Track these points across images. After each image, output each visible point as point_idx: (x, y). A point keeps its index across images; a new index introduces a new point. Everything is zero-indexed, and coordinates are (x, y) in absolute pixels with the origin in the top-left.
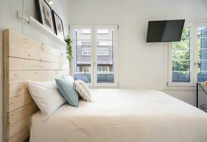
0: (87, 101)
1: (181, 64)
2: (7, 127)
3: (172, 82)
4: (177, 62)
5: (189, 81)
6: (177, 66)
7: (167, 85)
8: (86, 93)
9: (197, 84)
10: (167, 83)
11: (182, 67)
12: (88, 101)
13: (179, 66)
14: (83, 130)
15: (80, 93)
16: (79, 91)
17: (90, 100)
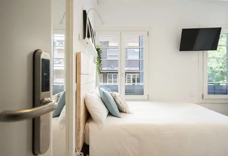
1: (216, 69)
2: (78, 131)
3: (208, 94)
4: (211, 68)
5: (226, 94)
6: (212, 73)
7: (203, 98)
8: (125, 105)
10: (203, 96)
11: (218, 74)
12: (128, 113)
13: (213, 73)
14: (134, 136)
15: (120, 105)
16: (119, 103)
17: (130, 112)
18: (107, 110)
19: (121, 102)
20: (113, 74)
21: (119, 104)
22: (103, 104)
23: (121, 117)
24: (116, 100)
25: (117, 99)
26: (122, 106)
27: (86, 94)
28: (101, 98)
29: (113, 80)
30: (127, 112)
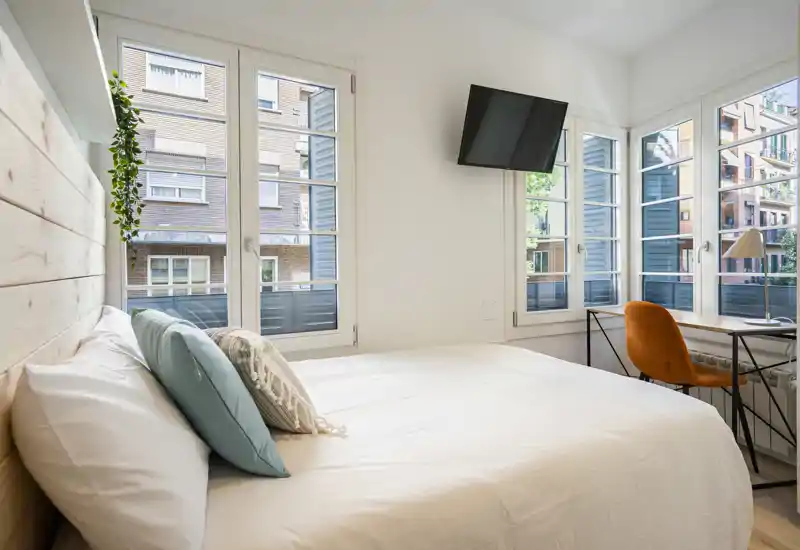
0: (310, 433)
3: (528, 310)
5: (565, 306)
7: (515, 325)
9: (589, 312)
10: (515, 315)
12: (316, 431)
15: (275, 398)
16: (268, 388)
17: (322, 426)
18: (200, 441)
19: (277, 380)
20: (171, 258)
21: (272, 394)
22: (176, 412)
23: (289, 469)
24: (254, 376)
25: (256, 370)
26: (284, 402)
27: (25, 370)
28: (153, 373)
29: (171, 278)
30: (311, 426)
